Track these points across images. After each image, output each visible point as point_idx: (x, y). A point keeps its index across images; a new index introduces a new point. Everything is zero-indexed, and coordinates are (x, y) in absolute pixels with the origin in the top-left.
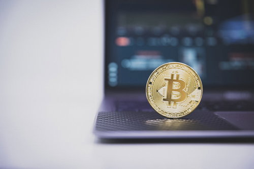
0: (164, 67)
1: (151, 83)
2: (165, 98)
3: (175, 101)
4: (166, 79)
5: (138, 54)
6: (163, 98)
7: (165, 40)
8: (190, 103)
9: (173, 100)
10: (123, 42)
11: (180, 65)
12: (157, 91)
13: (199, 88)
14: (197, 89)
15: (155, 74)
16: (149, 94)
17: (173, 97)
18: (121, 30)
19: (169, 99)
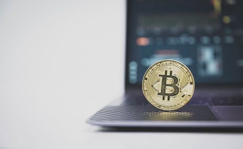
0: (158, 64)
1: (146, 79)
2: (160, 92)
3: (169, 95)
4: (160, 76)
5: (157, 53)
6: (157, 92)
7: (184, 39)
8: (183, 96)
9: (167, 94)
10: (143, 42)
11: (173, 62)
12: (152, 86)
13: (191, 83)
14: (189, 84)
15: (150, 71)
16: (145, 89)
17: (167, 91)
18: (141, 31)
19: (163, 93)
